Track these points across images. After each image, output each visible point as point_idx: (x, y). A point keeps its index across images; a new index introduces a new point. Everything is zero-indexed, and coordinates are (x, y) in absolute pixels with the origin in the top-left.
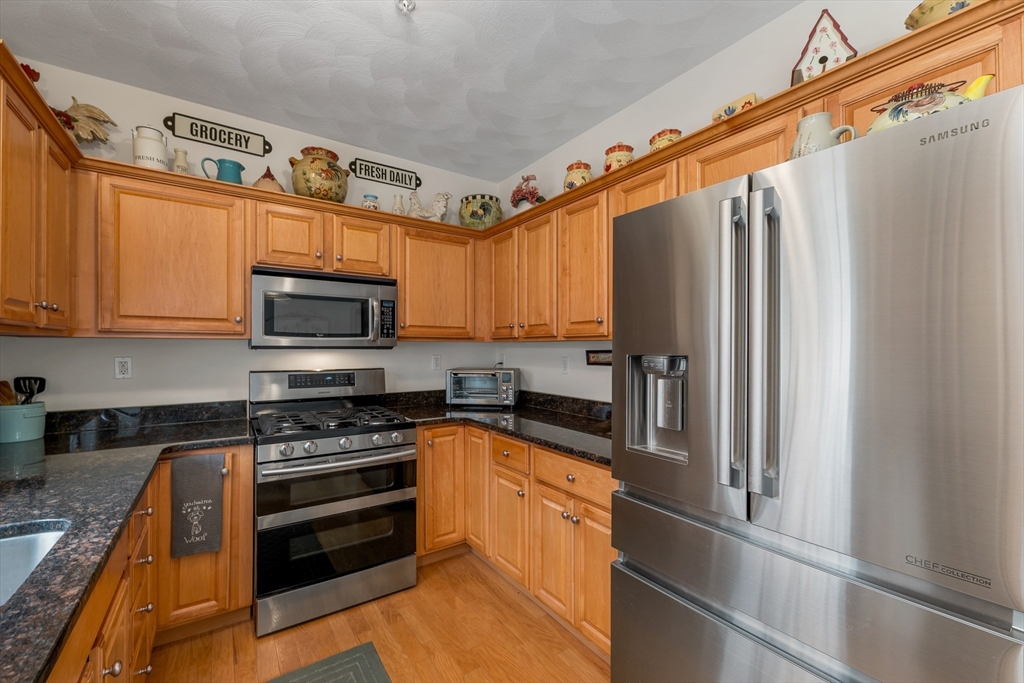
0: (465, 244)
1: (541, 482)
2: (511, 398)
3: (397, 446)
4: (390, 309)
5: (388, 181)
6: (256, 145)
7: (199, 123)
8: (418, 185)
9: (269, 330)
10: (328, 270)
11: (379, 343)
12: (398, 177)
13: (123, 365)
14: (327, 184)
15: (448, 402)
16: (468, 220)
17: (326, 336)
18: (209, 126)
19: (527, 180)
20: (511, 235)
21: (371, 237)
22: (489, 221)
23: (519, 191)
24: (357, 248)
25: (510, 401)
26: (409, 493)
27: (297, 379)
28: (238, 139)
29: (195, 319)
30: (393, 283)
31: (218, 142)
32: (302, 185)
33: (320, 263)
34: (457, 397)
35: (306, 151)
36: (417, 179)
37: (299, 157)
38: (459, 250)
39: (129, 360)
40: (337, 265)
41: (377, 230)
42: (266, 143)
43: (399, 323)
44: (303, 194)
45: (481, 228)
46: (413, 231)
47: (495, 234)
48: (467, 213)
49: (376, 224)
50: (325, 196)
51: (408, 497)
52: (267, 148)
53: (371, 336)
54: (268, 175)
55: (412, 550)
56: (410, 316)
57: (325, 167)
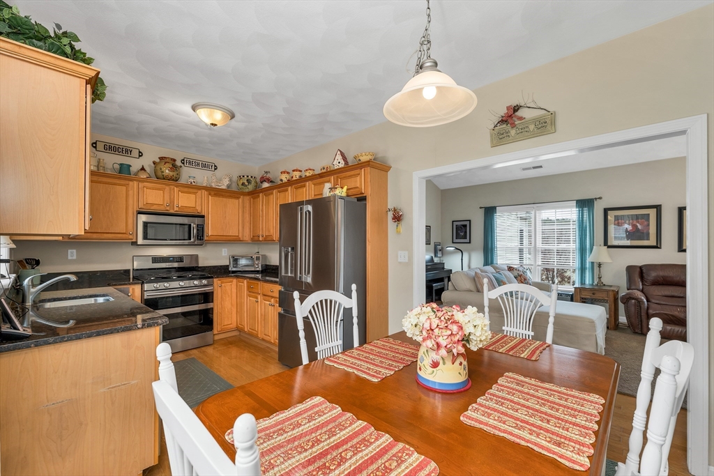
0: (238, 198)
1: (264, 295)
2: (260, 267)
3: (205, 286)
4: (201, 229)
5: (200, 167)
6: (135, 153)
7: (108, 145)
8: (215, 169)
9: (145, 237)
10: (172, 211)
11: (196, 243)
12: (205, 166)
13: (72, 253)
14: (171, 174)
15: (230, 269)
16: (241, 186)
17: (171, 240)
18: (113, 146)
19: (266, 172)
20: (259, 196)
21: (193, 196)
22: (251, 187)
23: (262, 177)
24: (185, 201)
25: (260, 269)
26: (210, 305)
27: (156, 260)
28: (127, 151)
29: (111, 233)
30: (203, 217)
31: (117, 153)
32: (159, 174)
33: (168, 208)
34: (234, 267)
35: (161, 159)
36: (215, 166)
37: (158, 160)
38: (236, 201)
39: (75, 251)
40: (176, 209)
41: (195, 193)
42: (140, 152)
43: (205, 234)
44: (160, 177)
45: (247, 190)
46: (213, 193)
47: (253, 194)
48: (240, 184)
49: (195, 191)
50: (171, 179)
51: (209, 307)
52: (141, 154)
53: (192, 240)
54: (143, 169)
55: (211, 329)
56: (210, 231)
57: (171, 166)
